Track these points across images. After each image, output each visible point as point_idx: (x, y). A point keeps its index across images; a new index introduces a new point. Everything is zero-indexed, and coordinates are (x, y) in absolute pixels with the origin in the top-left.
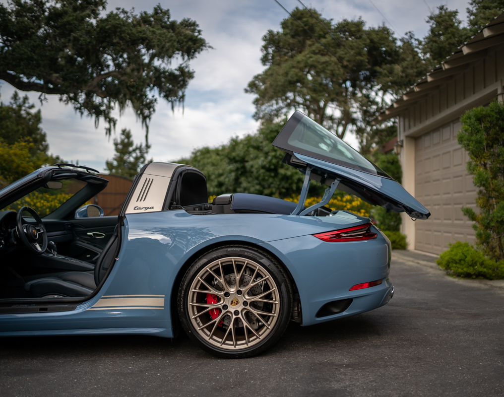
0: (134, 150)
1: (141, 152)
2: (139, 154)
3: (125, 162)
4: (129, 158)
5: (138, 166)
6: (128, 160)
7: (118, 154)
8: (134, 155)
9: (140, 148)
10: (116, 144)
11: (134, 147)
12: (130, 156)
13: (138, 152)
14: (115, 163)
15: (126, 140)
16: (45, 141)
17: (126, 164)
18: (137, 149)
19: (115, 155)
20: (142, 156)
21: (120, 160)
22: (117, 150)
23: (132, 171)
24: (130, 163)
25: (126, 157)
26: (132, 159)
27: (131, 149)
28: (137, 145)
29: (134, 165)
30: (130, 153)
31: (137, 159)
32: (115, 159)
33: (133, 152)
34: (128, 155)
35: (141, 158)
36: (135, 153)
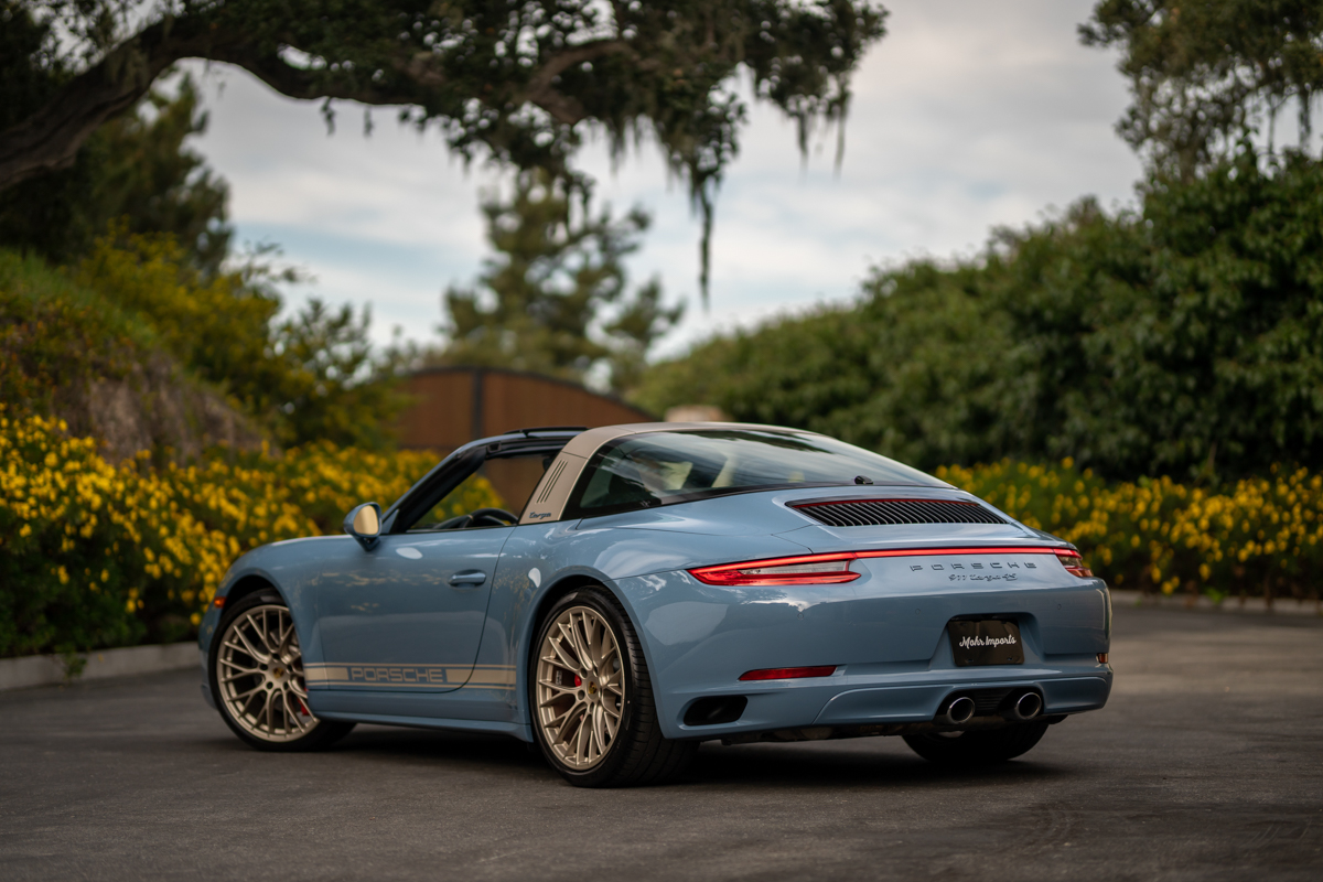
0: (575, 241)
1: (607, 246)
2: (596, 259)
3: (532, 294)
4: (548, 275)
6: (546, 286)
7: (503, 259)
8: (573, 261)
10: (492, 212)
11: (574, 224)
12: (558, 266)
13: (590, 244)
14: (487, 300)
15: (538, 194)
16: (222, 217)
17: (537, 306)
18: (587, 231)
19: (489, 263)
20: (612, 269)
21: (510, 284)
22: (498, 238)
23: (566, 340)
24: (556, 298)
25: (536, 271)
26: (562, 283)
27: (559, 233)
28: (587, 217)
29: (572, 312)
30: (554, 252)
31: (586, 278)
32: (487, 282)
33: (570, 248)
34: (547, 260)
35: (605, 276)
36: (577, 250)
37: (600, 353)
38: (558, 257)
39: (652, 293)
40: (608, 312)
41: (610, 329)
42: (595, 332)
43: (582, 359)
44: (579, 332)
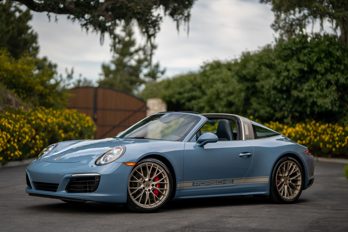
0: (137, 51)
1: (145, 54)
2: (142, 56)
3: (125, 66)
4: (129, 61)
5: (141, 71)
6: (129, 64)
7: (117, 56)
8: (136, 57)
9: (143, 49)
11: (136, 47)
12: (132, 58)
13: (141, 53)
14: (113, 67)
15: (127, 39)
17: (126, 69)
18: (140, 49)
19: (113, 57)
21: (119, 63)
22: (116, 50)
23: (134, 78)
24: (131, 67)
25: (126, 60)
26: (133, 63)
27: (132, 49)
28: (140, 45)
29: (136, 70)
30: (131, 54)
31: (140, 62)
32: (113, 62)
33: (135, 53)
34: (129, 57)
35: (145, 61)
36: (137, 54)
37: (142, 82)
38: (132, 56)
39: (157, 66)
40: (145, 71)
41: (146, 76)
42: (142, 76)
43: (138, 83)
44: (137, 76)
